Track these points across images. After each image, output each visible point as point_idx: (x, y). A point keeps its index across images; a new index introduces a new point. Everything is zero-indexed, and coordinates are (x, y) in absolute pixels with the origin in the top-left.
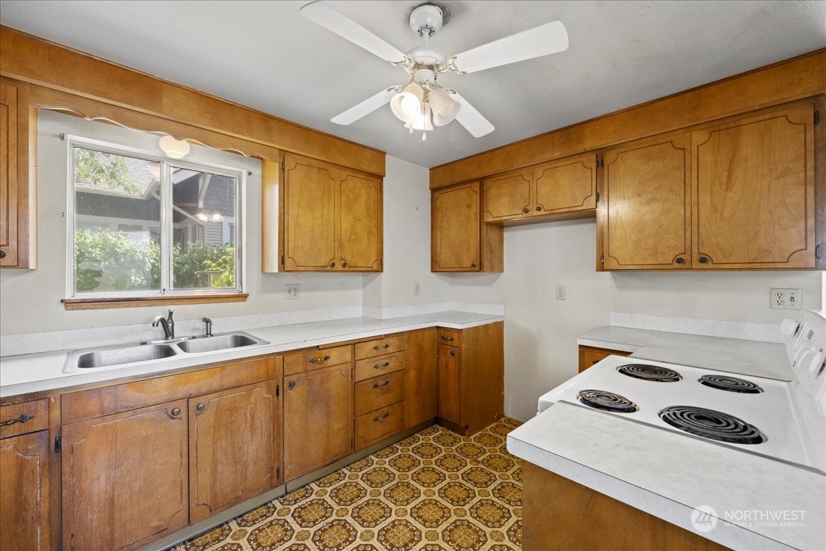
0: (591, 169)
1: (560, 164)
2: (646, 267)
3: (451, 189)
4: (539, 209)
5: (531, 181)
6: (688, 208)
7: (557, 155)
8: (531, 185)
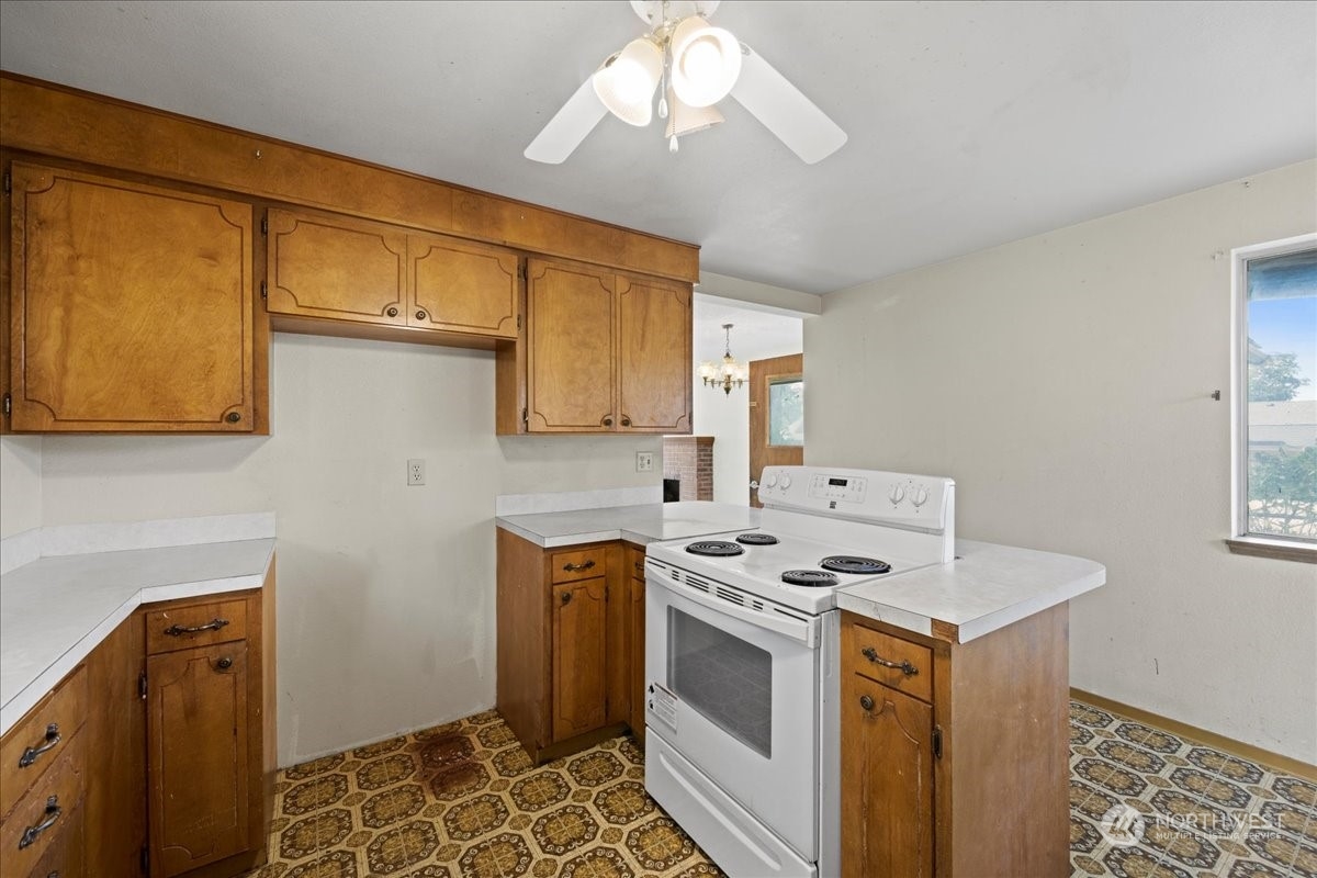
0: (512, 276)
1: (462, 248)
2: (577, 429)
3: (127, 185)
4: (420, 316)
5: (403, 257)
6: (613, 361)
7: (457, 229)
8: (403, 265)
